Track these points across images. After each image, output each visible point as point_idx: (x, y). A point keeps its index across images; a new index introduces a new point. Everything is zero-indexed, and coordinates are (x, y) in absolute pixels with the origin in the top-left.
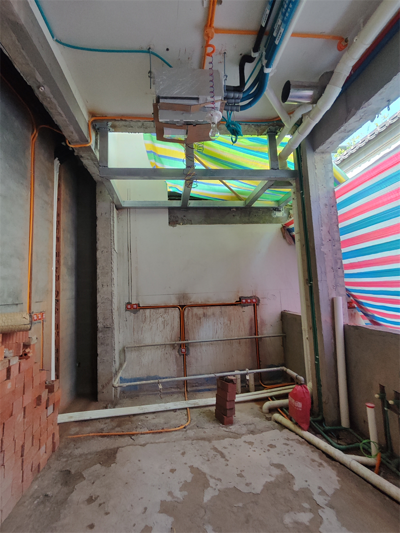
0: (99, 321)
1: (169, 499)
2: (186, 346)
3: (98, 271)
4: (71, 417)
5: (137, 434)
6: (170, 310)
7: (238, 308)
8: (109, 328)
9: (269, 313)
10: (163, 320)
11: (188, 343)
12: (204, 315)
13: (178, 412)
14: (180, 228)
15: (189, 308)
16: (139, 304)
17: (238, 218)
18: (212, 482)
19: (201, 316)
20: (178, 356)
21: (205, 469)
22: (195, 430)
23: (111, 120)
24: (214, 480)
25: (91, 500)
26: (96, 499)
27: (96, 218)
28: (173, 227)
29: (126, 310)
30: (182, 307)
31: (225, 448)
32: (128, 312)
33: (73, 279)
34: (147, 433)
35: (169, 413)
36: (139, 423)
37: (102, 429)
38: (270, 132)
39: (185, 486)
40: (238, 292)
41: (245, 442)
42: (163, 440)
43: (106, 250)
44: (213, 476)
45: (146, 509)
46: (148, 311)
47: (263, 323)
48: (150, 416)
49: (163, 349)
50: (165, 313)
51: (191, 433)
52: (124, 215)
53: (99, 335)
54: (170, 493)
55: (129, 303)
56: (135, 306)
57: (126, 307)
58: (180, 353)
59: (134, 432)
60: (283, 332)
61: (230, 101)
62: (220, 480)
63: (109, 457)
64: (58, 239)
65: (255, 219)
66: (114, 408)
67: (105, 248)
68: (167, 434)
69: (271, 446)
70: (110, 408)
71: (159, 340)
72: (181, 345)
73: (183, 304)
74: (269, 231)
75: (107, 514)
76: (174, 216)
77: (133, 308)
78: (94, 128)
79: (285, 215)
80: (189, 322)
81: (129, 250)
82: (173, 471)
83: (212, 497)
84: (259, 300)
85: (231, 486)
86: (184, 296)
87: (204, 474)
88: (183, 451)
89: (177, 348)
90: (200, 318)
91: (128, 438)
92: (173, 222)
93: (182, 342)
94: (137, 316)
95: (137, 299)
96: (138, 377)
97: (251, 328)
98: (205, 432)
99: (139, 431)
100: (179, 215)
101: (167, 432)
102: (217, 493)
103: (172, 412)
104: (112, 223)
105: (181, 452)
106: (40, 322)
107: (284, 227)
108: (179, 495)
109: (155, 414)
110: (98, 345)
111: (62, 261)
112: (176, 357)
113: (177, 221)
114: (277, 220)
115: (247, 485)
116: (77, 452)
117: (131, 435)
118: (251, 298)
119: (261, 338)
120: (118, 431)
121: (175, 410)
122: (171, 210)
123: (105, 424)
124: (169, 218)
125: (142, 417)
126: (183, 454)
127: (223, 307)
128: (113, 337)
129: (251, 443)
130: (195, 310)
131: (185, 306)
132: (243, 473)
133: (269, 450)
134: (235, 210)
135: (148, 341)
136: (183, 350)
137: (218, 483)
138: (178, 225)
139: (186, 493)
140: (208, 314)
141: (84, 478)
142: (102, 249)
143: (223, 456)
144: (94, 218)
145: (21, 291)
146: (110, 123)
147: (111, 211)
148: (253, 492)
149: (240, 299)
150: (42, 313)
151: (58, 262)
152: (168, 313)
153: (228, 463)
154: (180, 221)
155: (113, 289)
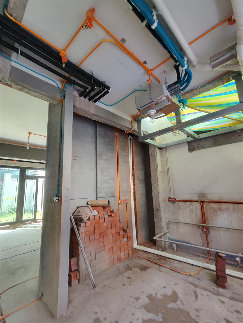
0: (154, 206)
1: (154, 295)
2: (208, 228)
3: (152, 181)
4: (141, 248)
5: (163, 266)
6: (194, 203)
8: (158, 210)
10: (190, 209)
11: (208, 226)
12: (220, 209)
13: (194, 267)
14: (196, 153)
15: (207, 203)
16: (175, 199)
18: (179, 302)
19: (217, 209)
20: (202, 233)
21: (181, 296)
22: (194, 279)
23: (139, 116)
24: (180, 302)
25: (129, 278)
26: (130, 278)
27: (149, 156)
28: (192, 152)
29: (169, 201)
30: (202, 202)
31: (202, 295)
32: (169, 202)
33: (144, 185)
34: (168, 268)
35: (188, 265)
36: (168, 263)
37: (150, 258)
38: (234, 77)
39: (165, 296)
41: (219, 300)
42: (173, 274)
43: (154, 171)
44: (182, 301)
45: (143, 292)
46: (180, 203)
48: (176, 262)
49: (191, 227)
50: (191, 205)
51: (190, 279)
52: (164, 151)
53: (155, 213)
54: (156, 294)
55: (170, 198)
56: (173, 200)
57: (169, 200)
58: (203, 231)
59: (163, 265)
61: (175, 90)
62: (183, 304)
63: (144, 268)
64: (133, 169)
66: (162, 251)
67: (154, 170)
68: (177, 273)
69: (237, 312)
70: (160, 251)
71: (188, 221)
72: (203, 227)
73: (202, 200)
75: (130, 285)
76: (191, 146)
77: (173, 201)
78: (135, 121)
80: (208, 212)
81: (168, 169)
82: (164, 287)
83: (173, 308)
85: (187, 310)
86: (202, 195)
87: (178, 297)
88: (176, 283)
89: (201, 228)
90: (216, 211)
91: (158, 266)
92: (191, 150)
93: (204, 225)
94: (175, 205)
95: (174, 195)
96: (178, 240)
98: (199, 283)
99: (166, 266)
100: (195, 144)
101: (178, 272)
102: (176, 307)
103: (190, 266)
104: (156, 157)
105: (175, 283)
106: (125, 204)
108: (159, 296)
109: (180, 262)
110: (155, 218)
111: (136, 178)
112: (201, 234)
113: (194, 149)
115: (197, 316)
116: (136, 261)
117: (160, 265)
120: (156, 261)
121: (193, 265)
122: (189, 143)
123: (154, 256)
124: (189, 148)
125: (172, 261)
126: (176, 284)
127: (236, 205)
128: (160, 215)
129: (223, 302)
130: (212, 205)
131: (204, 201)
132: (200, 311)
133: (232, 312)
134: (239, 131)
135: (182, 220)
136: (205, 230)
137: (181, 304)
138: (194, 151)
139: (162, 298)
140: (222, 208)
141: (131, 270)
142: (153, 171)
143: (196, 296)
144: (148, 156)
145: (115, 192)
146: (140, 117)
147: (155, 151)
148: (197, 321)
150: (125, 200)
151: (134, 179)
152: (193, 205)
153: (196, 301)
154: (196, 148)
155: (159, 190)
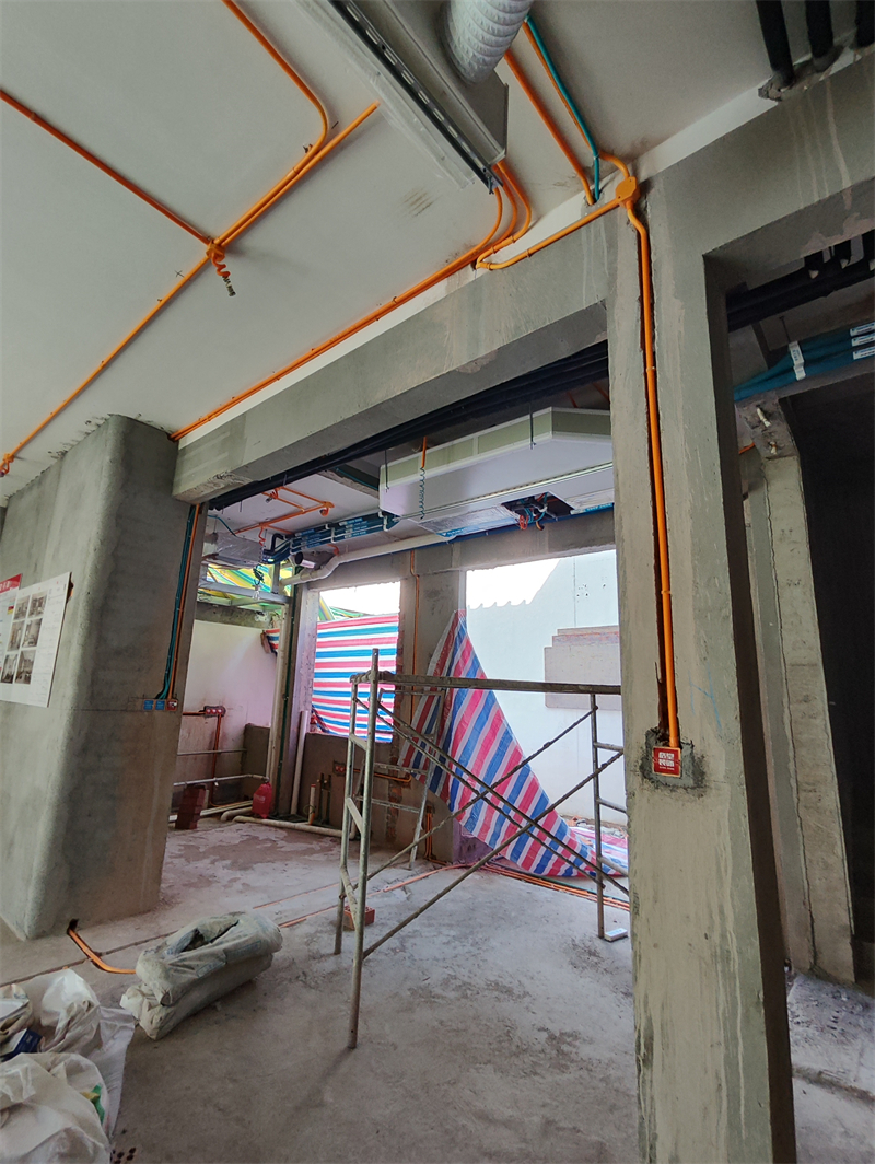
7: (201, 718)
9: (234, 724)
17: (219, 616)
31: (199, 835)
40: (204, 700)
47: (225, 735)
60: (244, 747)
65: (237, 620)
74: (248, 635)
79: (268, 620)
84: (224, 711)
97: (211, 742)
107: (264, 633)
114: (259, 625)
118: (216, 708)
119: (220, 753)
134: (217, 606)
149: (205, 708)
